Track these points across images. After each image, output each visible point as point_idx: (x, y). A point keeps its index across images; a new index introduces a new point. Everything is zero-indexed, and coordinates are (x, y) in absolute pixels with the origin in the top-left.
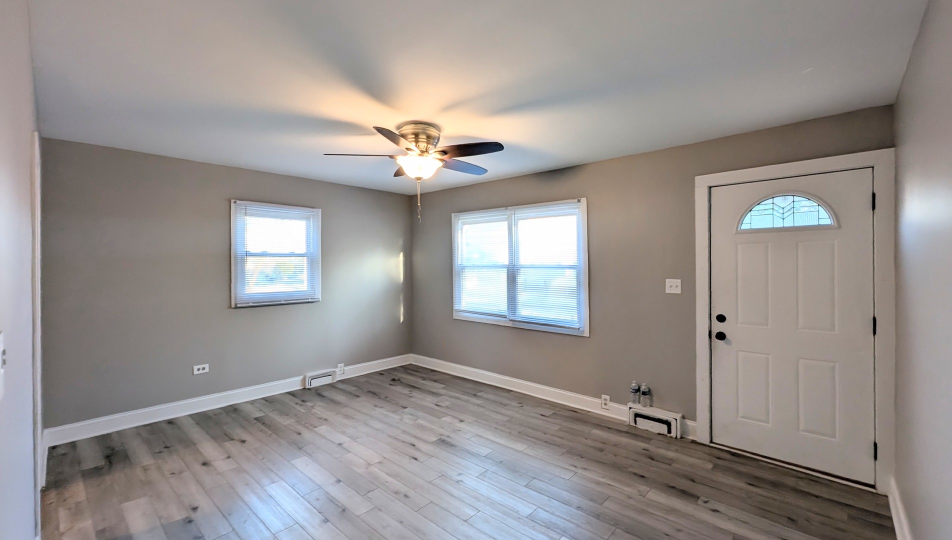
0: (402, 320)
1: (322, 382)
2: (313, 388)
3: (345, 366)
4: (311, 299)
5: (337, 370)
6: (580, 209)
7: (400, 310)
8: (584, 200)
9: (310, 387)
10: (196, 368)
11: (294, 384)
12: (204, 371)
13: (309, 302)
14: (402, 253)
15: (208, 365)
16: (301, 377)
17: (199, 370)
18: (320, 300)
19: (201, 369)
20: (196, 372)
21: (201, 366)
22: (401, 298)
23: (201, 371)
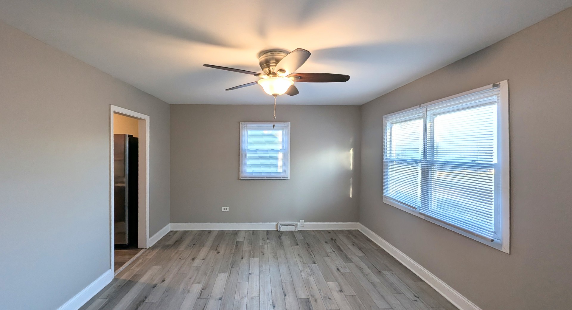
0: (351, 196)
1: (288, 229)
2: (282, 231)
3: (305, 222)
4: (282, 177)
5: (299, 223)
6: (499, 95)
7: (350, 189)
8: (504, 84)
9: (280, 230)
10: (223, 208)
11: (271, 226)
12: (226, 210)
13: (281, 180)
14: (352, 148)
15: (228, 207)
16: (276, 223)
17: (224, 209)
18: (289, 178)
19: (225, 209)
20: (223, 210)
21: (225, 208)
22: (351, 180)
23: (225, 210)
